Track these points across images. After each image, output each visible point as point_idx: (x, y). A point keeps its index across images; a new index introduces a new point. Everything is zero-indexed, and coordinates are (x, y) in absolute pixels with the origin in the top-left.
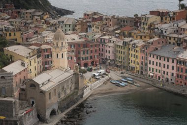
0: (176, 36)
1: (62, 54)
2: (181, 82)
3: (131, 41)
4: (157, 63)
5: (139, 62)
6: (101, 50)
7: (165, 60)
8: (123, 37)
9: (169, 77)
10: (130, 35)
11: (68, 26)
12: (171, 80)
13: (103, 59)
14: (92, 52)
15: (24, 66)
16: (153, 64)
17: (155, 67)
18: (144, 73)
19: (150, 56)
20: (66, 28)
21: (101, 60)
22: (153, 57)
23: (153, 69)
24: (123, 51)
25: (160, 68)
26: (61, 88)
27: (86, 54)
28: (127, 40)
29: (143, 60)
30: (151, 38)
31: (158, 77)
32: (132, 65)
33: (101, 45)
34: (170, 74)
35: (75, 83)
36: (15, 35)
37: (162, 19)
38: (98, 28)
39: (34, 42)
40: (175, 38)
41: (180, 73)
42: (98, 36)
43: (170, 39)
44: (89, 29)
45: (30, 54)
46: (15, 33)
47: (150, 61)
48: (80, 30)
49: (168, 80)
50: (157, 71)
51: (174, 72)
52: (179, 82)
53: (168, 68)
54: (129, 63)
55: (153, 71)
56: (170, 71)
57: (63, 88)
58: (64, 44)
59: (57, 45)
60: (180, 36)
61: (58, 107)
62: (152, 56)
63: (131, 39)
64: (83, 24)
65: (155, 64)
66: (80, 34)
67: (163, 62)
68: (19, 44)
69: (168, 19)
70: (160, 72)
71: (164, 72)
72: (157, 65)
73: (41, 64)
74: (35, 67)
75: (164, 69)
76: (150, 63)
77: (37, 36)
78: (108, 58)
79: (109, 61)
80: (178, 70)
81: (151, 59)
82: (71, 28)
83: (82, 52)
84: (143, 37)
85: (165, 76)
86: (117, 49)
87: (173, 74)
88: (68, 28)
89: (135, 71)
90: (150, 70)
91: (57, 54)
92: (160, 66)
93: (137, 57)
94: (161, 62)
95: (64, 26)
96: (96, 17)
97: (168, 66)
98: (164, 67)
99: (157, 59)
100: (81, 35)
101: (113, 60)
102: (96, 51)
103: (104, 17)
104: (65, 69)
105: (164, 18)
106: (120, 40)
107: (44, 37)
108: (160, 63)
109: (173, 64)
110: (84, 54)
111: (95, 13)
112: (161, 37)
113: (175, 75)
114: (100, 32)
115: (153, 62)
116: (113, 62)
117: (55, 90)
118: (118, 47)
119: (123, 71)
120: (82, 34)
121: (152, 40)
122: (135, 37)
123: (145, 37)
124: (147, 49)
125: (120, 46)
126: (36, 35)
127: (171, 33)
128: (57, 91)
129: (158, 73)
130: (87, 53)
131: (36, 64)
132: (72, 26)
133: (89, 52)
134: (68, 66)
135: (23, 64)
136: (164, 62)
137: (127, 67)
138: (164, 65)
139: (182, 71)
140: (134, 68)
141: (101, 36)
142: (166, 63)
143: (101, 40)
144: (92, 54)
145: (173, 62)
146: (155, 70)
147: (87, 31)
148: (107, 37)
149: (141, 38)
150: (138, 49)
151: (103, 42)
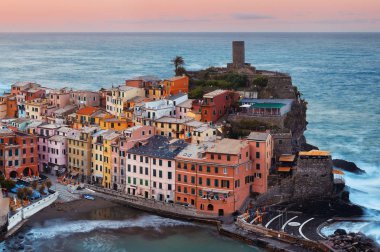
0: (173, 120)
2: (185, 199)
3: (95, 131)
4: (141, 168)
5: (109, 168)
6: (41, 148)
7: (154, 163)
8: (80, 126)
9: (165, 192)
10: (92, 121)
12: (168, 196)
13: (44, 165)
14: (24, 151)
16: (135, 171)
17: (138, 175)
18: (119, 187)
19: (129, 157)
21: (42, 167)
22: (135, 158)
23: (135, 179)
24: (81, 149)
25: (147, 178)
27: (14, 155)
28: (88, 130)
29: (116, 165)
30: (129, 126)
31: (144, 194)
32: (98, 174)
33: (41, 140)
34: (165, 187)
37: (147, 93)
38: (37, 110)
40: (170, 124)
41: (182, 184)
42: (34, 124)
43: (162, 126)
44: (20, 112)
47: (129, 166)
48: (5, 113)
49: (161, 196)
50: (141, 183)
51: (173, 182)
52: (182, 199)
53: (161, 176)
54: (92, 171)
55: (135, 183)
56: (165, 181)
60: (179, 121)
62: (132, 156)
63: (94, 128)
64: (10, 103)
65: (138, 170)
66: (4, 121)
67: (151, 166)
69: (158, 92)
70: (147, 184)
71: (155, 183)
72: (141, 172)
75: (154, 179)
76: (129, 170)
78: (54, 162)
79: (56, 168)
80: (179, 180)
81: (130, 161)
83: (7, 153)
84: (116, 125)
85: (158, 190)
86: (69, 146)
87: (170, 187)
89: (104, 184)
90: (129, 182)
92: (147, 173)
93: (106, 159)
94: (147, 166)
96: (32, 91)
97: (161, 172)
98: (155, 175)
99: (142, 161)
100: (6, 123)
101: (64, 166)
102: (32, 150)
103: (47, 92)
105: (151, 91)
106: (75, 131)
108: (147, 169)
109: (170, 170)
110: (10, 155)
111: (31, 86)
112: (148, 123)
113: (173, 188)
114: (40, 118)
115: (135, 167)
116: (64, 170)
118: (72, 142)
119: (82, 185)
120: (7, 121)
121: (131, 129)
122: (102, 124)
123: (119, 125)
124: (122, 145)
125: (75, 141)
127: (163, 117)
129: (144, 186)
133: (20, 151)
136: (154, 167)
137: (89, 177)
138: (155, 171)
139: (186, 181)
140: (101, 179)
141: (43, 124)
142: (157, 168)
143: (42, 131)
144: (25, 156)
145: (170, 165)
146: (138, 182)
147: (16, 116)
148: (52, 126)
149: (113, 126)
150: (107, 146)
151: (45, 134)
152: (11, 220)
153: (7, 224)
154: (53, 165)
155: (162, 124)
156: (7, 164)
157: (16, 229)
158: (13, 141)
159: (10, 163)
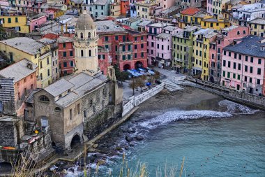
1: (90, 51)
3: (196, 30)
4: (235, 64)
5: (207, 62)
6: (150, 44)
7: (246, 60)
8: (183, 25)
9: (254, 86)
10: (196, 23)
11: (99, 8)
12: (257, 90)
13: (153, 58)
14: (136, 47)
15: (31, 69)
16: (229, 66)
17: (231, 70)
18: (215, 79)
19: (225, 54)
20: (96, 11)
21: (150, 61)
22: (230, 55)
23: (229, 73)
24: (184, 46)
25: (239, 72)
26: (87, 102)
27: (127, 50)
28: (190, 29)
29: (213, 60)
30: (226, 26)
31: (236, 87)
32: (197, 67)
33: (150, 37)
34: (254, 81)
35: (110, 95)
36: (17, 21)
38: (146, 10)
39: (46, 33)
40: (263, 26)
42: (145, 23)
43: (256, 27)
44: (132, 12)
45: (40, 50)
46: (16, 19)
47: (225, 61)
48: (119, 13)
49: (251, 90)
50: (234, 77)
51: (261, 77)
53: (251, 71)
54: (193, 65)
55: (229, 76)
56: (255, 76)
57: (91, 103)
58: (92, 36)
59: (82, 37)
61: (84, 131)
62: (227, 53)
63: (196, 27)
64: (123, 4)
65: (232, 65)
66: (118, 20)
67: (244, 63)
68: (23, 35)
70: (239, 78)
71: (246, 78)
72: (235, 67)
73: (57, 66)
74: (49, 70)
75: (245, 74)
76: (224, 65)
77: (52, 23)
78: (160, 56)
79: (163, 62)
81: (226, 58)
82: (105, 11)
83: (121, 48)
84: (214, 25)
85: (248, 84)
86: (174, 43)
87: (259, 81)
88: (99, 11)
89: (202, 77)
90: (224, 75)
91: (82, 51)
92: (239, 68)
94: (240, 62)
95: (93, 8)
97: (251, 68)
98: (246, 70)
99: (235, 57)
100: (119, 22)
101: (169, 60)
102: (142, 46)
104: (93, 74)
106: (179, 30)
107: (62, 24)
108: (239, 65)
109: (259, 66)
110: (124, 50)
112: (243, 24)
113: (262, 82)
114: (149, 17)
115: (229, 63)
116: (169, 63)
117: (79, 105)
118: (176, 39)
120: (121, 20)
121: (227, 29)
122: (203, 24)
123: (217, 25)
124: (219, 43)
125: (178, 38)
126: (50, 22)
127: (257, 19)
128: (81, 107)
129: (236, 79)
130: (129, 50)
131: (50, 65)
132: (105, 8)
133: (132, 47)
134: (98, 69)
135: (29, 66)
136: (246, 63)
137: (190, 70)
138: (246, 67)
140: (201, 72)
141: (151, 23)
142: (249, 64)
143: (151, 29)
144: (136, 51)
145: (260, 63)
146: (231, 75)
147: (129, 16)
148: (159, 25)
149: (212, 26)
150: (207, 43)
151: (153, 31)
152: (125, 107)
153: (121, 111)
154: (160, 59)
155: (256, 25)
156: (121, 58)
157: (129, 115)
158: (126, 38)
159: (124, 57)
